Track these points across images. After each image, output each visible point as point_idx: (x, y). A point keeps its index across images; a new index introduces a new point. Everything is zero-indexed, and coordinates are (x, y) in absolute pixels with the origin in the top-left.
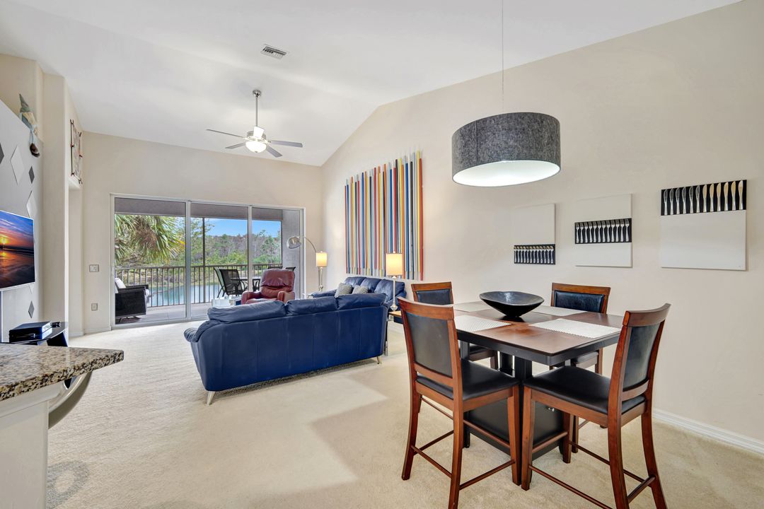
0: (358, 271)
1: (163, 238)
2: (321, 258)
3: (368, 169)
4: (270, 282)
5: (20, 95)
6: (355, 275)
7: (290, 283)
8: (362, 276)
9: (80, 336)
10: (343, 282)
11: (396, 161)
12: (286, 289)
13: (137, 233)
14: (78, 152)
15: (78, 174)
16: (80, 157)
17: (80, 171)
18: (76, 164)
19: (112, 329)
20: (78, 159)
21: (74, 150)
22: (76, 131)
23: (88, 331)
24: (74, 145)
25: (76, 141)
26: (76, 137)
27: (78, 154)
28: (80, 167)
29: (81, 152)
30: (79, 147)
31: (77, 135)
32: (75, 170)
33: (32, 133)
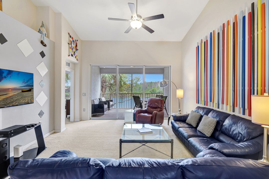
0: (206, 103)
1: (121, 82)
2: (180, 93)
3: (216, 27)
4: (151, 104)
5: (42, 21)
6: (203, 106)
7: (161, 106)
8: (208, 107)
9: (78, 121)
10: (194, 109)
11: (253, 5)
12: (159, 109)
13: (114, 81)
14: (75, 47)
15: (75, 56)
16: (77, 50)
17: (77, 55)
18: (73, 52)
19: (90, 119)
20: (74, 50)
21: (70, 46)
22: (72, 38)
23: (82, 119)
24: (70, 43)
25: (73, 43)
26: (73, 41)
27: (75, 48)
28: (76, 54)
29: (78, 48)
30: (76, 46)
31: (74, 40)
32: (70, 54)
33: (43, 36)
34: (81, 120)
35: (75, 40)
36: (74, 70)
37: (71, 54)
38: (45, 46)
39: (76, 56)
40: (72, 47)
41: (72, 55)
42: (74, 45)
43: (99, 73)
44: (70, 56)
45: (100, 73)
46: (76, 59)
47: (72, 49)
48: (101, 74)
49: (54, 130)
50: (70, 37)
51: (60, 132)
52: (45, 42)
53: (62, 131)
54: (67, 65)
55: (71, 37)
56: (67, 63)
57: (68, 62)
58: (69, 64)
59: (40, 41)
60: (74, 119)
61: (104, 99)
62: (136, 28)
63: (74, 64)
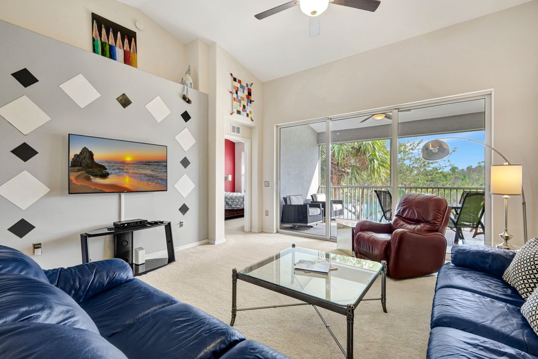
5: (189, 66)
14: (245, 97)
15: (245, 114)
16: (251, 102)
17: (250, 112)
18: (240, 106)
19: (277, 232)
20: (244, 102)
21: (235, 95)
22: (240, 82)
23: (264, 230)
24: (234, 91)
25: (240, 89)
26: (242, 87)
27: (246, 99)
28: (248, 109)
29: (252, 98)
30: (250, 94)
31: (245, 85)
32: (235, 111)
33: (186, 87)
34: (262, 232)
35: (247, 85)
36: (250, 140)
37: (237, 111)
38: (189, 102)
39: (248, 112)
40: (239, 98)
41: (239, 112)
42: (243, 94)
43: (316, 143)
44: (235, 114)
45: (318, 143)
46: (249, 119)
47: (240, 102)
48: (319, 145)
49: (208, 239)
50: (235, 80)
51: (214, 244)
52: (189, 96)
53: (217, 243)
54: (235, 132)
55: (237, 81)
56: (234, 127)
57: (236, 126)
58: (238, 129)
59: (182, 96)
60: (251, 228)
61: (321, 198)
62: (314, 12)
63: (251, 128)
